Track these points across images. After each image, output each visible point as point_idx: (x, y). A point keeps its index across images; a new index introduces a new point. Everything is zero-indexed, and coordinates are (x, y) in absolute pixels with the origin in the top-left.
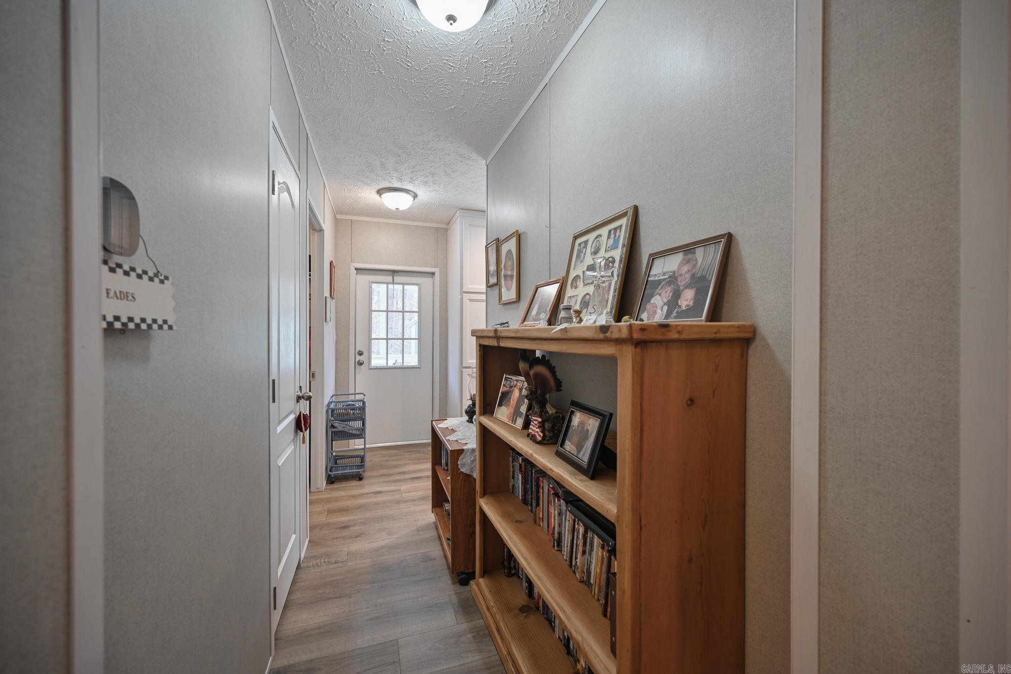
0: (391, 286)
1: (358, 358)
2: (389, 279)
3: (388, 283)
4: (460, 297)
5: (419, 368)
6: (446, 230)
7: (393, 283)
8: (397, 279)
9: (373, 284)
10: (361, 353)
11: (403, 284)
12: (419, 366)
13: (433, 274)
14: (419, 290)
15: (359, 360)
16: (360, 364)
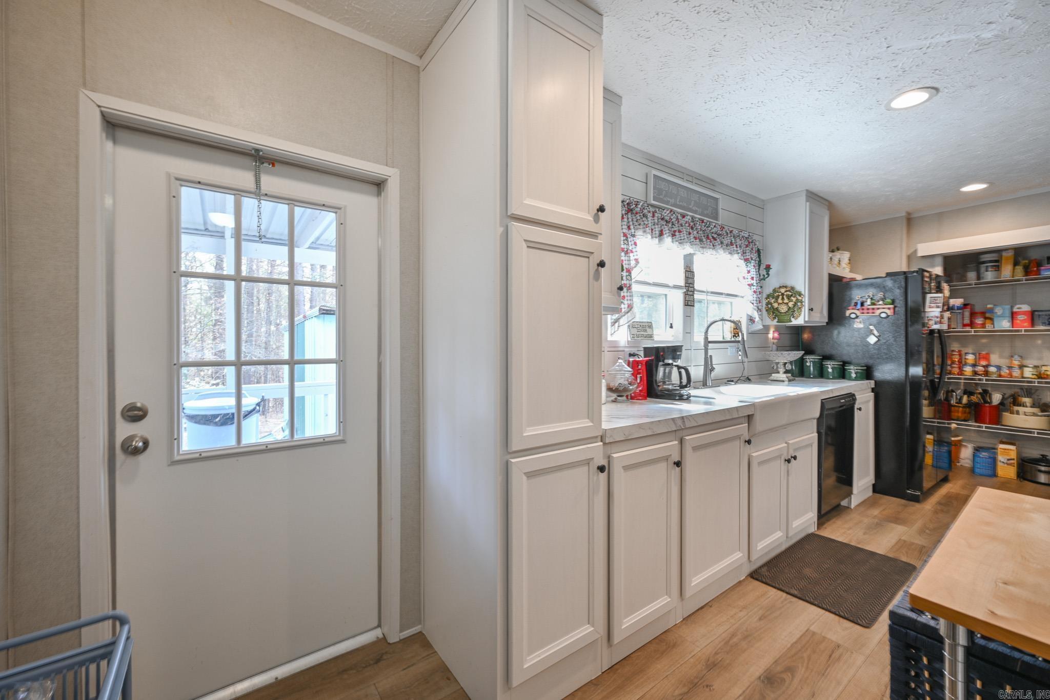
0: (249, 203)
1: (124, 430)
2: (245, 178)
3: (238, 192)
4: (501, 230)
5: (342, 441)
6: (417, 69)
7: (258, 193)
8: (270, 182)
9: (184, 189)
10: (135, 414)
11: (292, 202)
12: (340, 438)
13: (378, 185)
14: (341, 225)
15: (131, 438)
16: (133, 450)
